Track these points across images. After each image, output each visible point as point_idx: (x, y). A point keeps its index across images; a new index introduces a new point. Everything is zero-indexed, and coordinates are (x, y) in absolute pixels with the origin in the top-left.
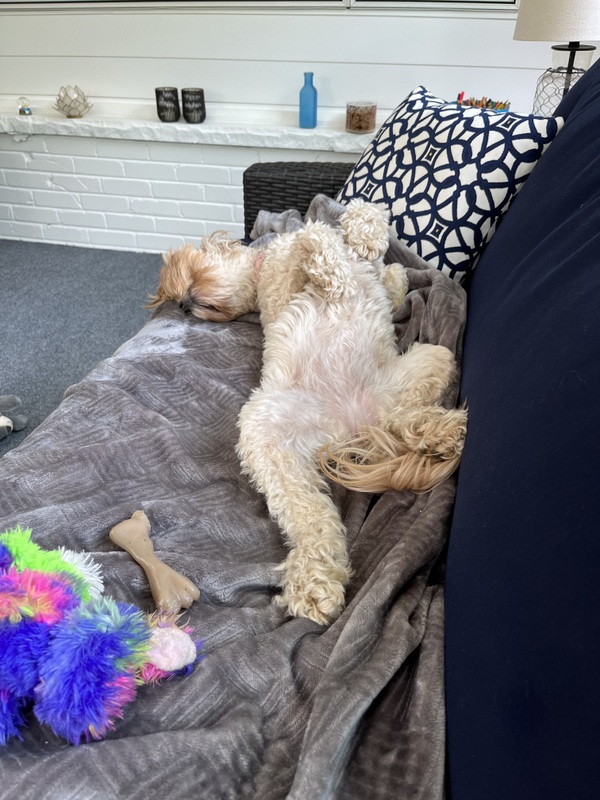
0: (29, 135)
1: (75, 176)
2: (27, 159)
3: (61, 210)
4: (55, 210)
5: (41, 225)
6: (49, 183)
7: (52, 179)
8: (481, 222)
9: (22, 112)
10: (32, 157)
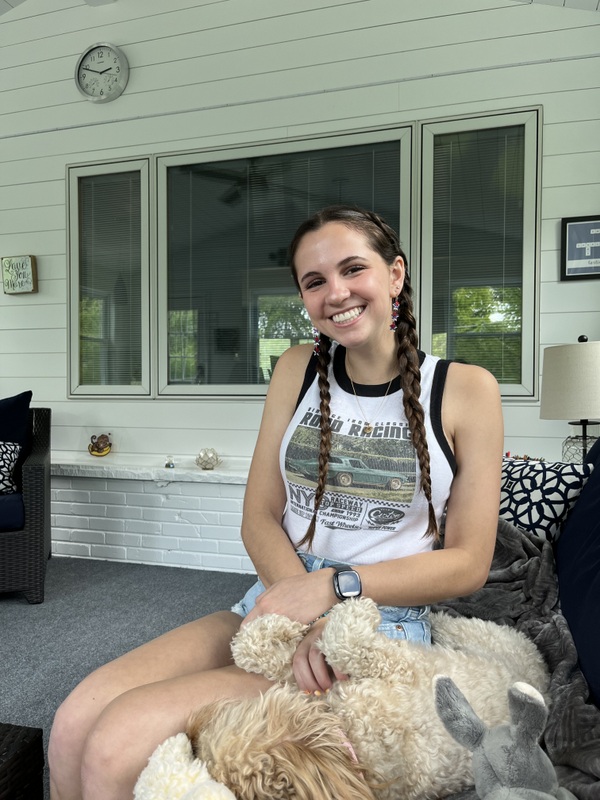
0: (170, 482)
1: (199, 512)
2: (163, 499)
3: (182, 539)
4: (178, 538)
5: (162, 551)
6: (177, 518)
7: (179, 515)
8: (549, 526)
9: (168, 466)
10: (167, 498)
